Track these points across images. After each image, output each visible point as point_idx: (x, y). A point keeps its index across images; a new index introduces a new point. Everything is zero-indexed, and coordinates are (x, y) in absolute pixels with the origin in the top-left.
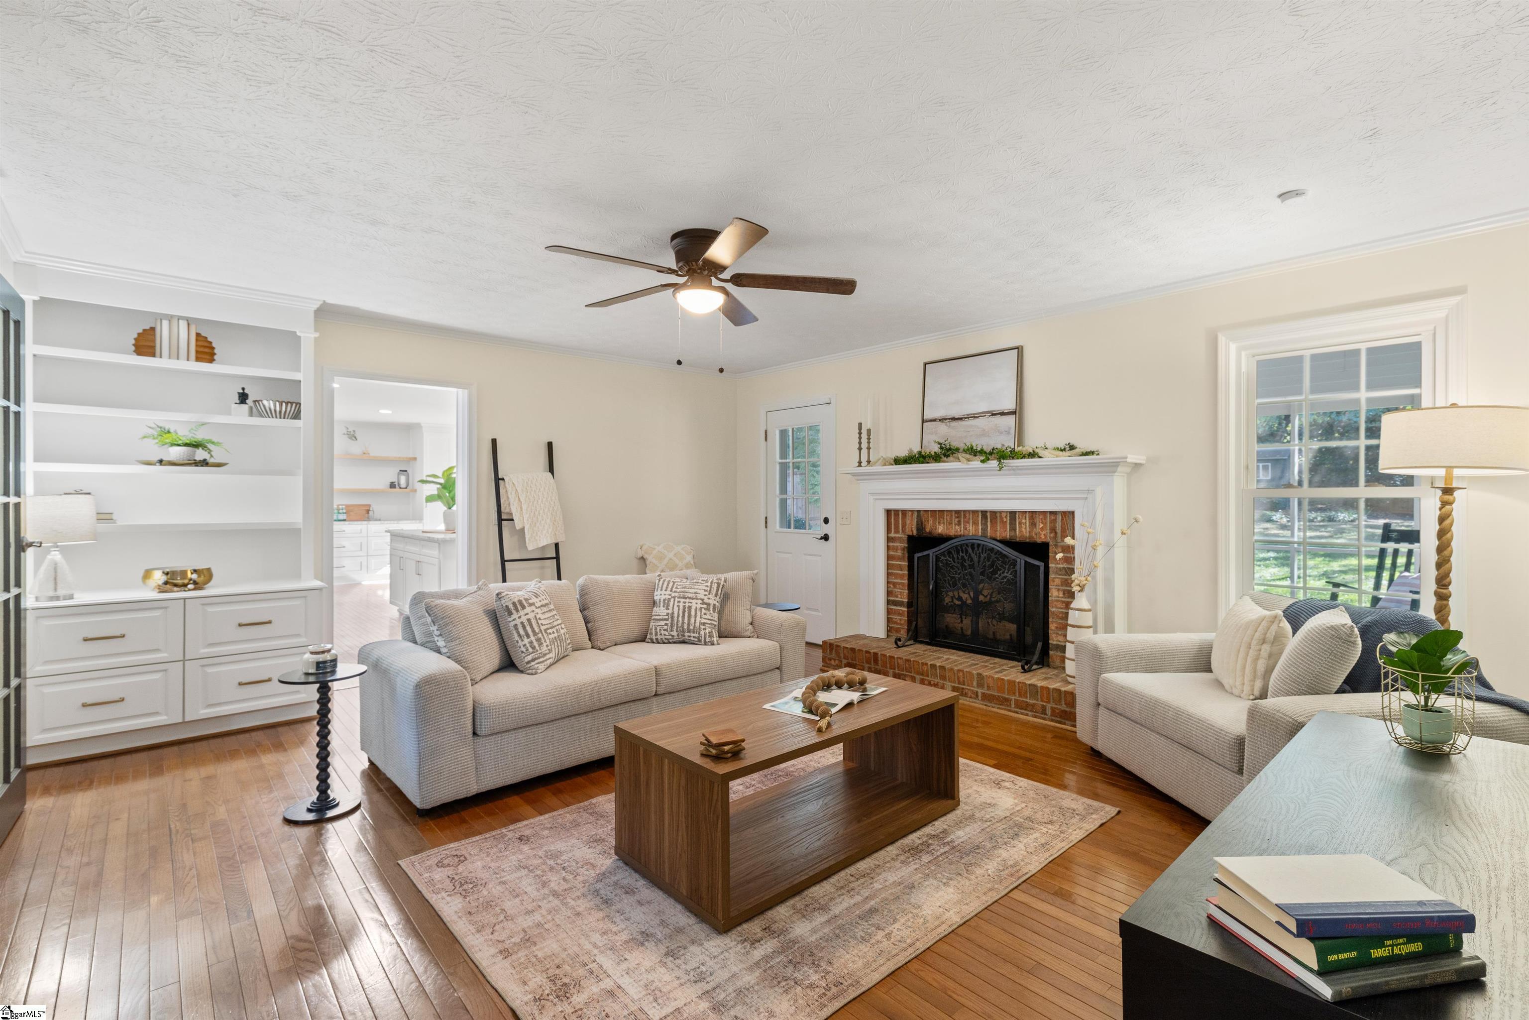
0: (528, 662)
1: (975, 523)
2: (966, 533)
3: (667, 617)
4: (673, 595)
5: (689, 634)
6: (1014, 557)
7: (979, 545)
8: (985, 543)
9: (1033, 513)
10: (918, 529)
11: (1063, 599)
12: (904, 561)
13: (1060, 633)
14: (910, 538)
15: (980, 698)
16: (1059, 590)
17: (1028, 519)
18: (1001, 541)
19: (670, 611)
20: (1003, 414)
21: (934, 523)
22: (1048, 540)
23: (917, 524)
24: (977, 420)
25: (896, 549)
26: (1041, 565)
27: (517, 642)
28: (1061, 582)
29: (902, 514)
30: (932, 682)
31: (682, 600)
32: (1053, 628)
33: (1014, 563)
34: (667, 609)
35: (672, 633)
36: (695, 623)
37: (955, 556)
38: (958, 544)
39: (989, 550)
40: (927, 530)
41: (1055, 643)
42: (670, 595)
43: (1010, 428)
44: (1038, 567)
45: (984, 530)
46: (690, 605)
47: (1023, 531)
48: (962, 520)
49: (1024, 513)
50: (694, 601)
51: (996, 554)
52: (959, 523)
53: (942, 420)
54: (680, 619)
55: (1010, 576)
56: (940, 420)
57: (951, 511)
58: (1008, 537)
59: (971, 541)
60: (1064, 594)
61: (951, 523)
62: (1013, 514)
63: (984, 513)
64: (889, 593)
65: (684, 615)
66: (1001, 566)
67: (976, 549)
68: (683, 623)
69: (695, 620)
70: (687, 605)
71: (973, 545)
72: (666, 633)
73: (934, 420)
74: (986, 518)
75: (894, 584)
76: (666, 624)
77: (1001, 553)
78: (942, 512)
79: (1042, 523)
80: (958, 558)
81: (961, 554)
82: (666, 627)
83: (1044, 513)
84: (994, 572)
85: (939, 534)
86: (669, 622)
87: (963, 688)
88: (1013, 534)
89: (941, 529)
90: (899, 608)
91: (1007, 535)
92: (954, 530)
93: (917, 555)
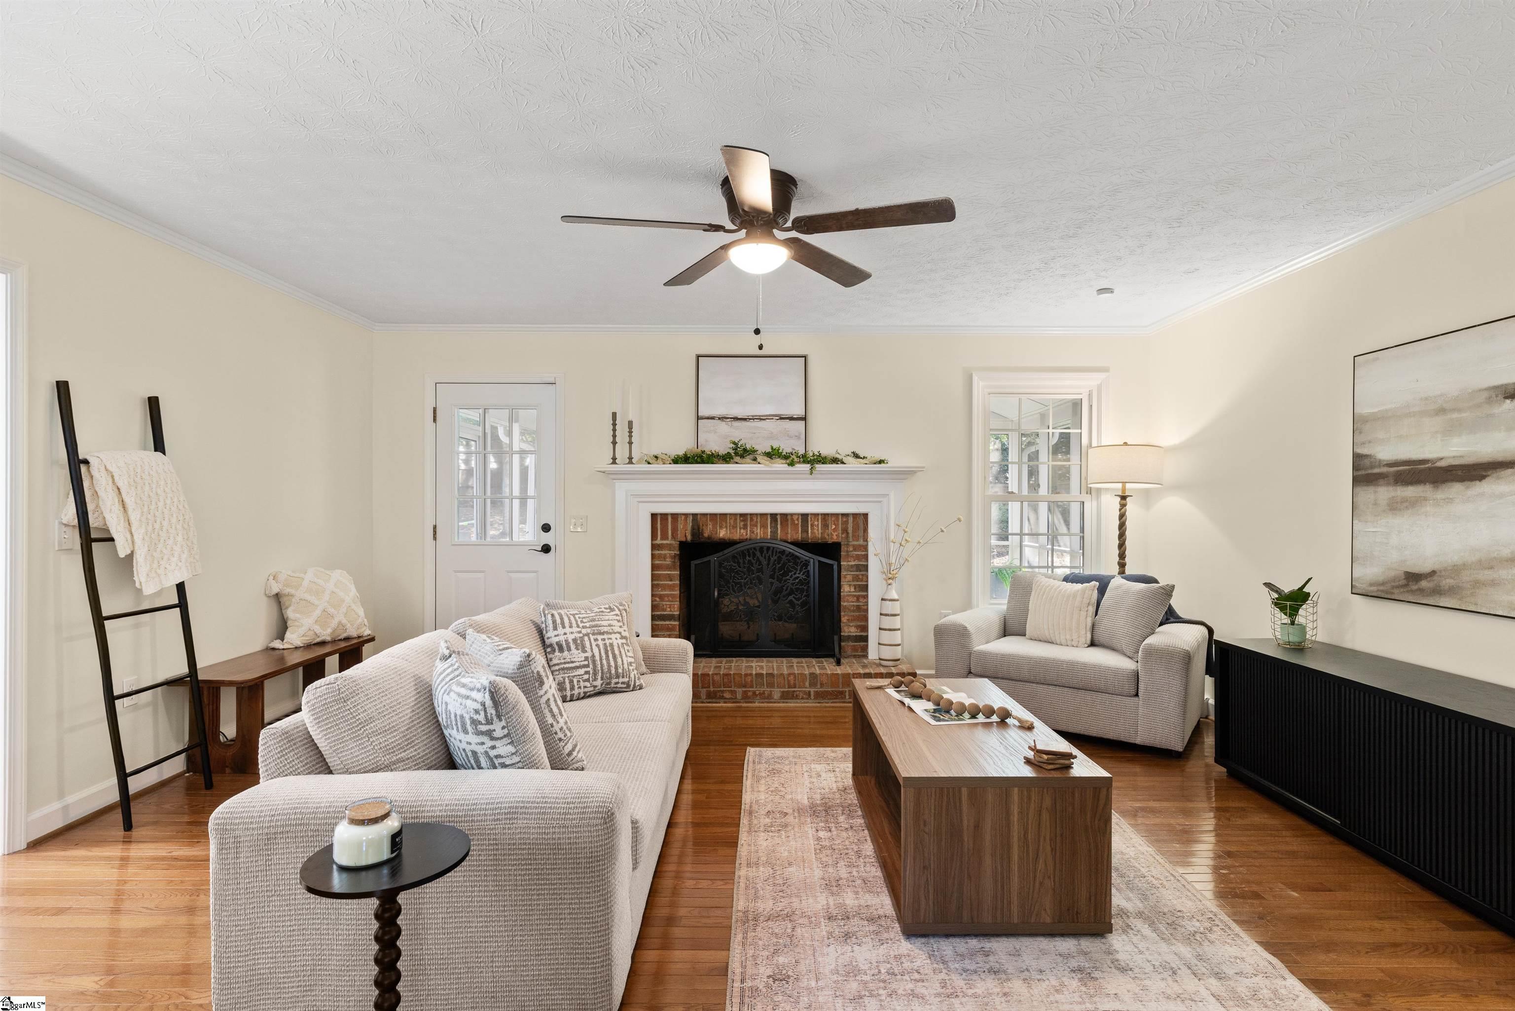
0: (570, 754)
1: (764, 526)
2: (754, 536)
3: (586, 663)
4: (584, 631)
5: (617, 680)
6: (807, 558)
7: (768, 548)
8: (777, 546)
9: (825, 516)
10: (693, 534)
11: (855, 594)
12: (675, 569)
13: (851, 624)
14: (683, 545)
15: (812, 697)
16: (850, 585)
17: (820, 521)
18: (792, 543)
19: (589, 654)
20: (791, 419)
21: (714, 526)
22: (840, 540)
23: (693, 528)
24: (763, 422)
25: (664, 557)
26: (835, 563)
27: (552, 726)
28: (853, 578)
29: (672, 518)
30: (757, 692)
31: (600, 637)
32: (845, 621)
33: (806, 564)
34: (584, 651)
35: (595, 683)
36: (623, 664)
37: (741, 561)
38: (745, 548)
39: (780, 552)
40: (706, 535)
41: (846, 634)
42: (580, 632)
43: (800, 434)
44: (832, 565)
45: (774, 532)
46: (611, 641)
47: (816, 533)
48: (749, 523)
49: (816, 515)
50: (613, 636)
51: (787, 556)
52: (745, 527)
53: (722, 418)
54: (604, 662)
55: (801, 576)
56: (719, 419)
57: (735, 515)
58: (800, 538)
59: (760, 544)
60: (855, 589)
61: (735, 527)
62: (805, 516)
63: (774, 516)
64: (654, 607)
65: (607, 656)
66: (793, 567)
67: (765, 552)
68: (609, 666)
69: (622, 661)
70: (608, 642)
71: (761, 549)
72: (588, 684)
73: (713, 418)
74: (776, 521)
75: (661, 597)
76: (587, 673)
77: (793, 555)
78: (723, 516)
79: (834, 524)
80: (744, 563)
81: (747, 558)
82: (586, 677)
83: (836, 515)
84: (786, 574)
85: (720, 539)
86: (590, 669)
87: (794, 691)
88: (805, 535)
89: (722, 533)
90: (667, 623)
91: (799, 536)
92: (739, 534)
93: (694, 563)
